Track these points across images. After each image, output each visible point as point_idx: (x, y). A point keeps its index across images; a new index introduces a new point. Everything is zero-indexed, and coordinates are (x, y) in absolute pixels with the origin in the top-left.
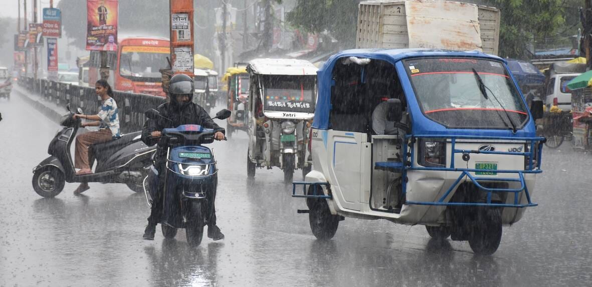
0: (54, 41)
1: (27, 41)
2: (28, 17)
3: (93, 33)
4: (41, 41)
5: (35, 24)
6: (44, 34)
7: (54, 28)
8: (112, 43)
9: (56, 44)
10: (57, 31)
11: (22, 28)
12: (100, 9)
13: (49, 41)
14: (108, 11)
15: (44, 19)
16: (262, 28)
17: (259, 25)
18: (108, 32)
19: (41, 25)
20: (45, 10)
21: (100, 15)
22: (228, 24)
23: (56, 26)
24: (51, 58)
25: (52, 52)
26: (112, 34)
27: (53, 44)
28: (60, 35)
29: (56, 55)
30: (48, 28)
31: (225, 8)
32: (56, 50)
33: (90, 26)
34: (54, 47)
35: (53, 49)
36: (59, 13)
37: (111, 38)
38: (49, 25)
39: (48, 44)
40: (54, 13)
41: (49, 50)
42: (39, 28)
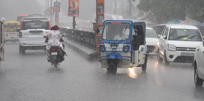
0: (58, 13)
1: (49, 13)
2: (49, 5)
3: (71, 10)
4: (53, 13)
5: (51, 8)
6: (54, 11)
7: (57, 9)
8: (77, 14)
9: (58, 14)
10: (59, 10)
11: (47, 9)
12: (73, 2)
13: (56, 13)
14: (76, 3)
15: (54, 6)
16: (128, 10)
17: (127, 8)
18: (76, 10)
19: (53, 8)
20: (55, 2)
21: (73, 4)
22: (117, 8)
23: (58, 8)
24: (56, 19)
25: (57, 17)
26: (77, 11)
27: (57, 14)
28: (59, 11)
29: (58, 18)
30: (55, 9)
31: (116, 3)
32: (58, 16)
33: (70, 8)
34: (57, 15)
35: (57, 16)
36: (59, 3)
37: (77, 12)
38: (56, 8)
39: (56, 14)
40: (58, 4)
41: (56, 16)
42: (53, 9)
